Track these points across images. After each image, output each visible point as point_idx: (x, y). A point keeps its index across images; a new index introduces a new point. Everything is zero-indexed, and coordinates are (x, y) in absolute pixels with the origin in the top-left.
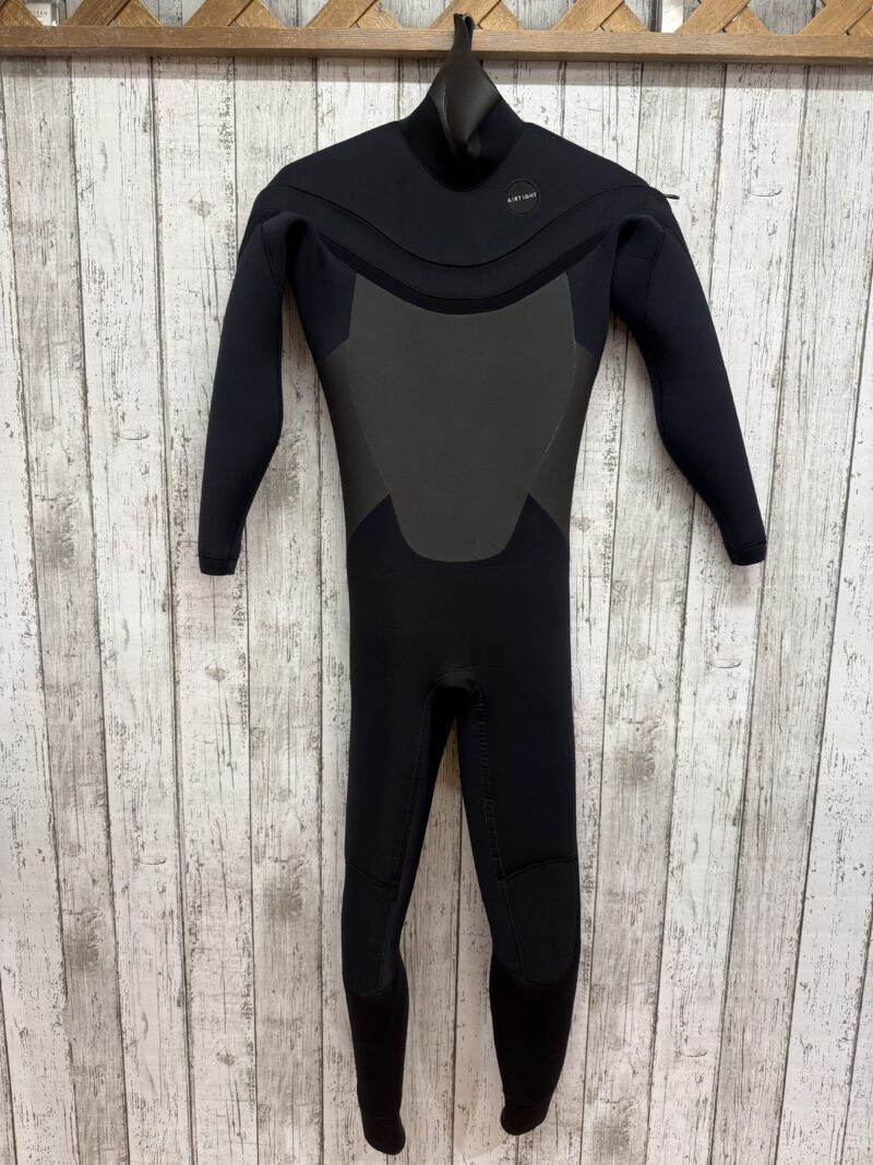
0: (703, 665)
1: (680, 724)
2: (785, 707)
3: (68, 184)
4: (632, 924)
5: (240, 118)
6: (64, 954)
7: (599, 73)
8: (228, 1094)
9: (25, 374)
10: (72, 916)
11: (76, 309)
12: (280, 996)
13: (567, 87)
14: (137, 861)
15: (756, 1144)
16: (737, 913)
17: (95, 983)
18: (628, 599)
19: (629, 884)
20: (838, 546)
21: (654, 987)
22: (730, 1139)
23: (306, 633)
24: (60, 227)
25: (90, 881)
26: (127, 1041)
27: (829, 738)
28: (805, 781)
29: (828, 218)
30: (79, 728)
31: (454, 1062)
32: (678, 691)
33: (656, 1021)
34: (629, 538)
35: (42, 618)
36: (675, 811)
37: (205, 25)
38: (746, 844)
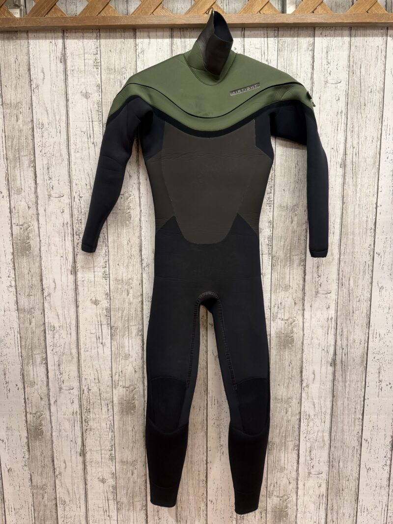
0: (314, 293)
1: (305, 320)
2: (352, 312)
3: (27, 86)
4: (286, 413)
5: (102, 55)
6: (28, 433)
7: (259, 32)
8: (103, 497)
9: (9, 169)
10: (31, 415)
11: (31, 141)
12: (127, 450)
13: (246, 39)
14: (61, 389)
15: (347, 515)
16: (334, 406)
17: (42, 446)
18: (280, 264)
19: (284, 394)
20: (373, 238)
21: (297, 442)
22: (335, 513)
23: (136, 283)
24: (24, 105)
25: (40, 399)
26: (57, 473)
27: (373, 325)
28: (362, 345)
29: (363, 92)
30: (34, 328)
31: (207, 479)
32: (303, 305)
33: (299, 458)
34: (279, 237)
35: (17, 279)
36: (304, 360)
37: (87, 15)
38: (337, 374)
